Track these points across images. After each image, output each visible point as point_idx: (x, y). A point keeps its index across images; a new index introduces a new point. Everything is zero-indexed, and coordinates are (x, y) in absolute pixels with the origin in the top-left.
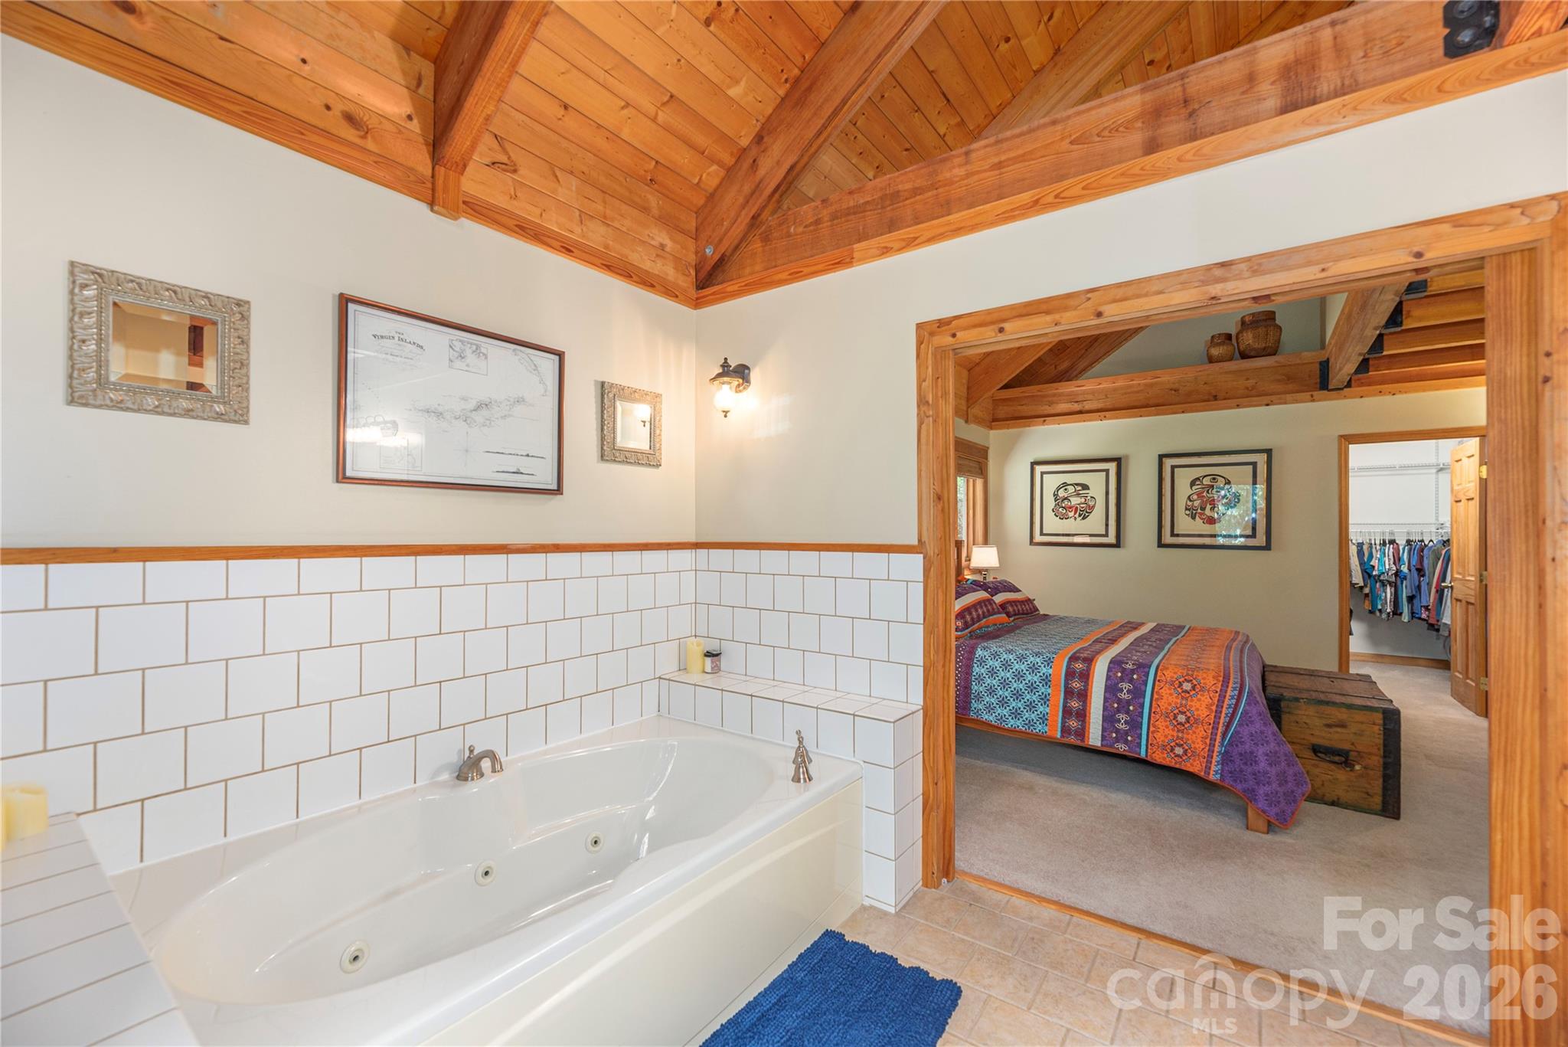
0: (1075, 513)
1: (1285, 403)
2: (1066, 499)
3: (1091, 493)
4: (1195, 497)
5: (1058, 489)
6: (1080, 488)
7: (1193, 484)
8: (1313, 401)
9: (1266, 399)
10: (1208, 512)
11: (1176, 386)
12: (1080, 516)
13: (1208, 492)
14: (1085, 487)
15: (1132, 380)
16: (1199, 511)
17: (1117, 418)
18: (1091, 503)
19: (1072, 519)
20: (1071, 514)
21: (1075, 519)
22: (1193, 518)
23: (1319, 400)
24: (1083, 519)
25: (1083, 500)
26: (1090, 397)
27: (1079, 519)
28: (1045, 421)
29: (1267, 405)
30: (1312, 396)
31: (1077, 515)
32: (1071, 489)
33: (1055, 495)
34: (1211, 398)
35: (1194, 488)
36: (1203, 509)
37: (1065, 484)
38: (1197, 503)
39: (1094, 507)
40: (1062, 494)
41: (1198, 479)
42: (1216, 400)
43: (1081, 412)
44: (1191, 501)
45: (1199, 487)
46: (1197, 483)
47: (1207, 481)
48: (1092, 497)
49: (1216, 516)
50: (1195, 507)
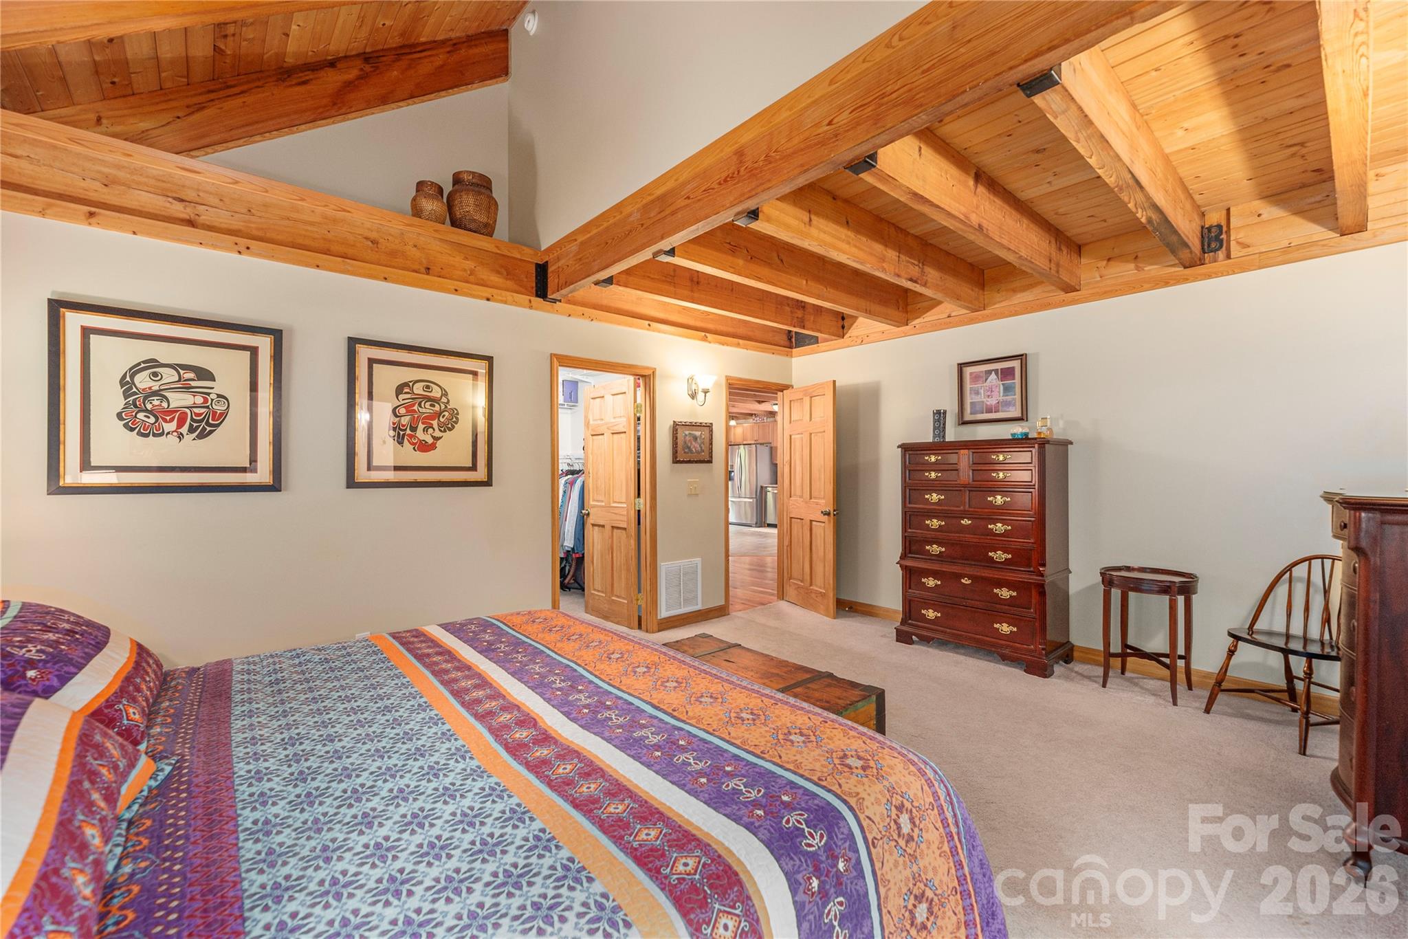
0: (180, 425)
1: (505, 302)
2: (156, 393)
3: (218, 387)
4: (403, 411)
5: (135, 370)
6: (191, 375)
7: (400, 390)
8: (531, 307)
9: (488, 292)
10: (420, 434)
11: (374, 235)
12: (191, 430)
13: (420, 405)
14: (204, 374)
15: (303, 200)
16: (408, 432)
17: (272, 258)
18: (219, 408)
19: (173, 439)
20: (171, 426)
21: (181, 436)
22: (401, 443)
23: (536, 309)
24: (201, 436)
25: (199, 400)
26: (214, 201)
27: (189, 438)
28: (91, 214)
29: (488, 300)
30: (530, 301)
31: (184, 430)
32: (169, 376)
33: (127, 384)
34: (423, 270)
35: (401, 397)
36: (414, 429)
37: (152, 364)
38: (405, 420)
39: (223, 415)
40: (143, 381)
41: (406, 384)
42: (428, 274)
43: (191, 223)
44: (396, 416)
45: (409, 396)
46: (406, 390)
47: (418, 389)
48: (219, 396)
49: (430, 441)
50: (403, 426)
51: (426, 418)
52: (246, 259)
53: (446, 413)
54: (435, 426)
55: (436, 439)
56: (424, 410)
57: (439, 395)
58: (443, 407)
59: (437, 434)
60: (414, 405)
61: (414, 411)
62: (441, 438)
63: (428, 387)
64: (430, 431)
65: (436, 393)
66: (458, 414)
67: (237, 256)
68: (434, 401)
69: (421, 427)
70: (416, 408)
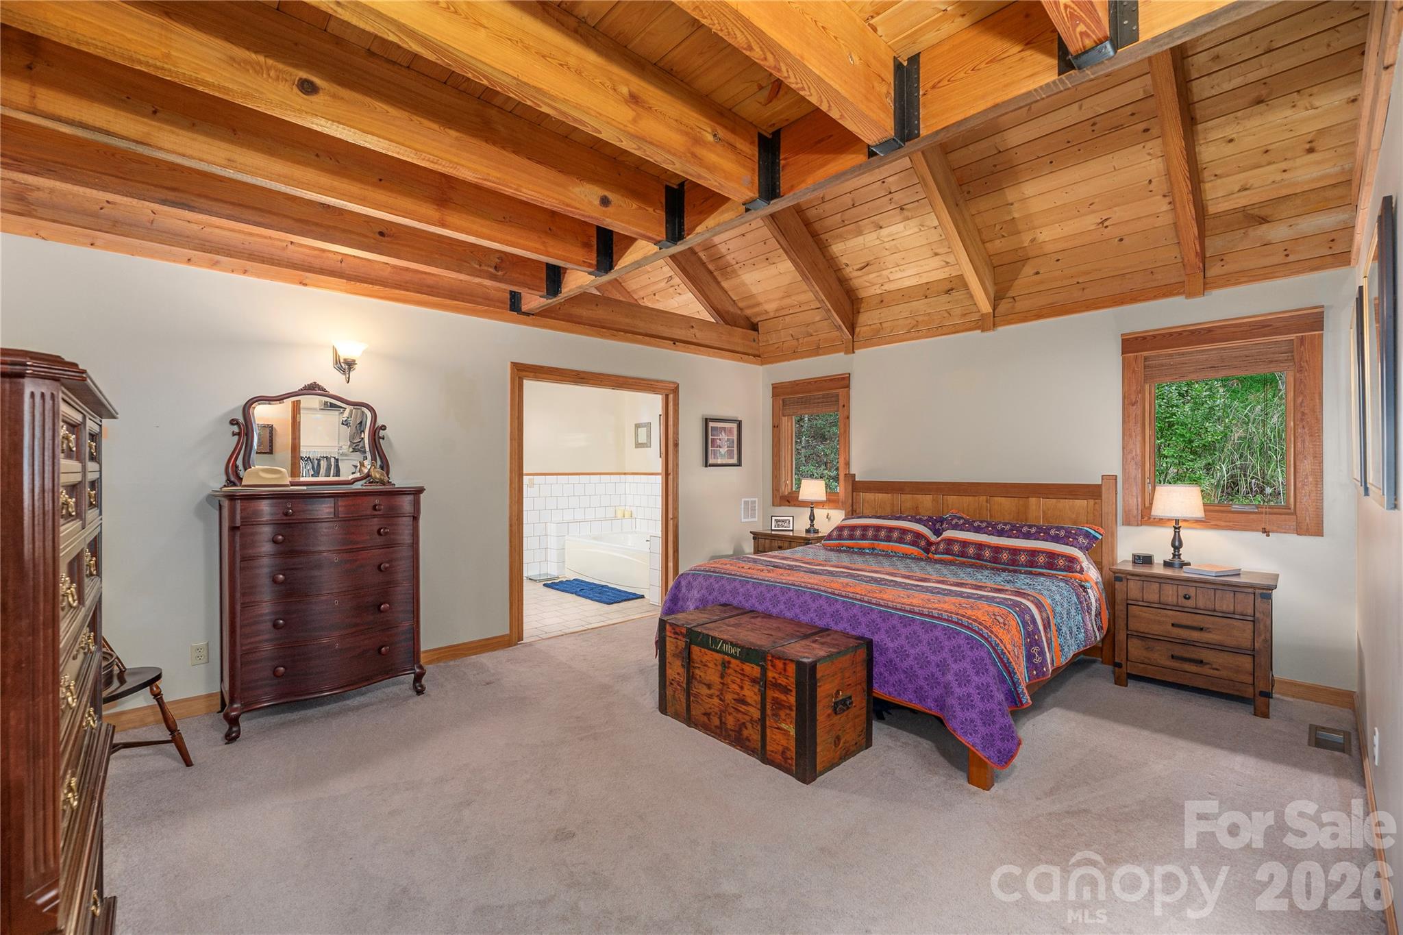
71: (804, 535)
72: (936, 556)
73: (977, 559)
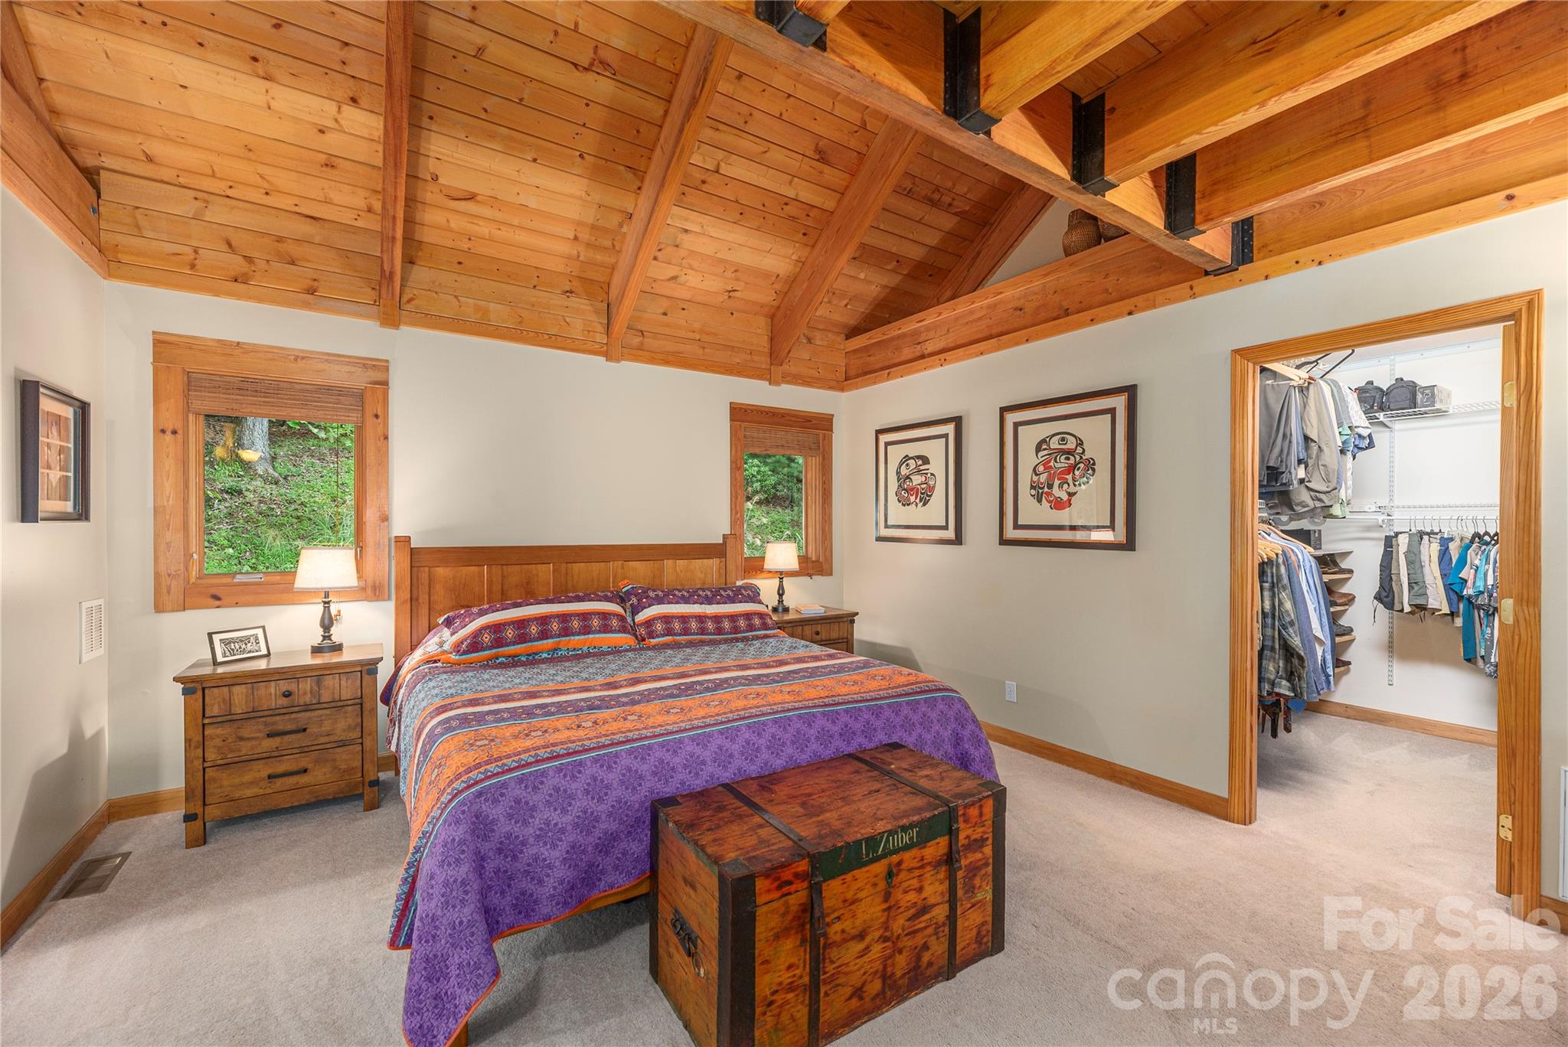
3: (931, 468)
4: (1041, 468)
9: (1128, 304)
10: (1056, 491)
11: (1021, 303)
16: (1046, 490)
17: (959, 359)
22: (1040, 501)
23: (1201, 295)
26: (935, 332)
28: (889, 374)
29: (1130, 313)
30: (1191, 288)
34: (1063, 314)
35: (1041, 454)
41: (1044, 441)
42: (1068, 315)
43: (923, 357)
44: (1037, 475)
45: (1046, 452)
46: (1044, 447)
47: (1054, 444)
48: (932, 474)
49: (1065, 497)
50: (1042, 484)
51: (1062, 473)
52: (947, 367)
53: (1082, 465)
54: (1070, 481)
55: (1071, 495)
56: (1059, 465)
57: (1073, 447)
58: (1078, 458)
59: (1072, 489)
60: (1050, 461)
61: (1051, 467)
62: (1075, 493)
63: (1063, 439)
64: (1066, 486)
65: (1071, 444)
66: (1094, 464)
67: (941, 368)
68: (1069, 453)
69: (1057, 482)
70: (1052, 464)
71: (308, 660)
72: (654, 641)
73: (702, 634)
